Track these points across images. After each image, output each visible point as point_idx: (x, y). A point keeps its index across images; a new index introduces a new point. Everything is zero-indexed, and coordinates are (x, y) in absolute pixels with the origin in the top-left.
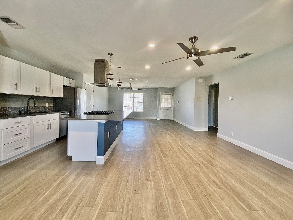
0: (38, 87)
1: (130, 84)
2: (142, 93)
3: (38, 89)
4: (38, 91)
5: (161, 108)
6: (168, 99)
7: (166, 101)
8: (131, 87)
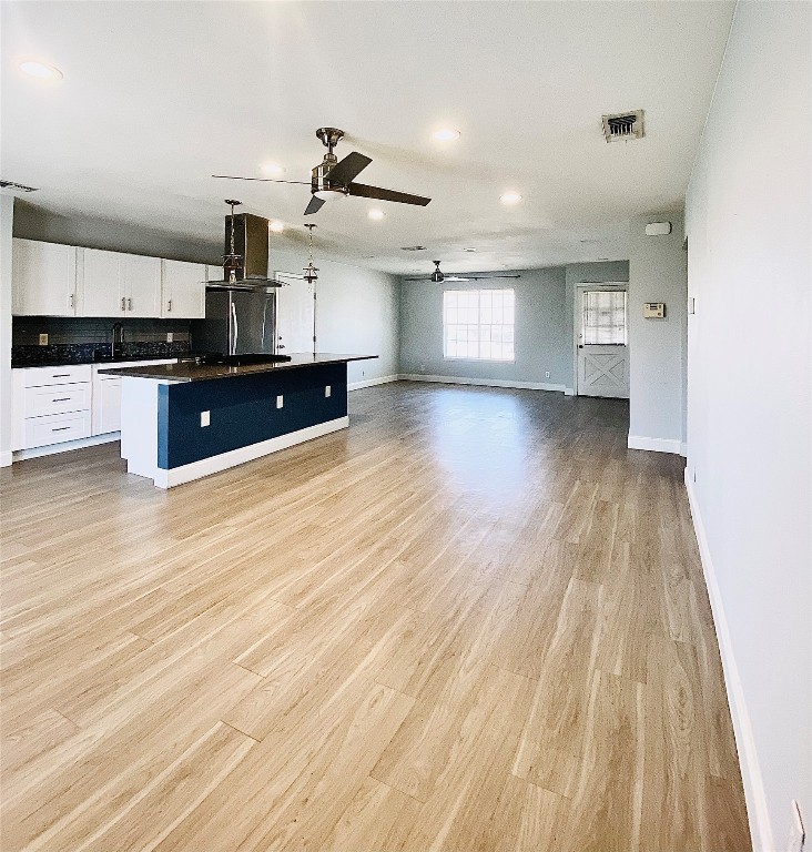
0: (127, 298)
1: (437, 263)
2: (508, 287)
3: (126, 303)
4: (127, 306)
5: (581, 347)
6: (611, 309)
7: (605, 320)
8: (438, 272)
